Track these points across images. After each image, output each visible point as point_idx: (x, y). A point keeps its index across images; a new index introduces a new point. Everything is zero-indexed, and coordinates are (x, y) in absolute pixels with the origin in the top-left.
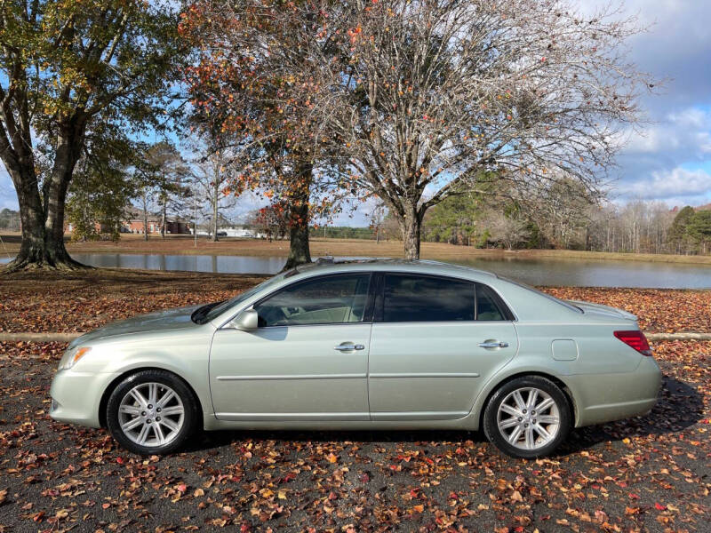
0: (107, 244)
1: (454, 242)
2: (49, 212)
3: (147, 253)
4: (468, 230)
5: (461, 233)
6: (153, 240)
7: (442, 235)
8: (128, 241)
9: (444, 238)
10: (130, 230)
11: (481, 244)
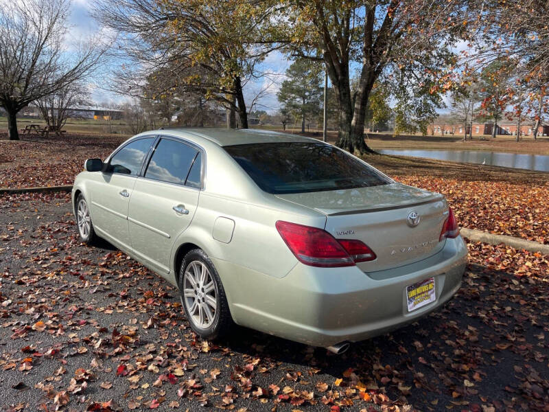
0: (482, 143)
2: (355, 114)
3: (516, 153)
6: (523, 141)
8: (500, 141)
10: (510, 133)
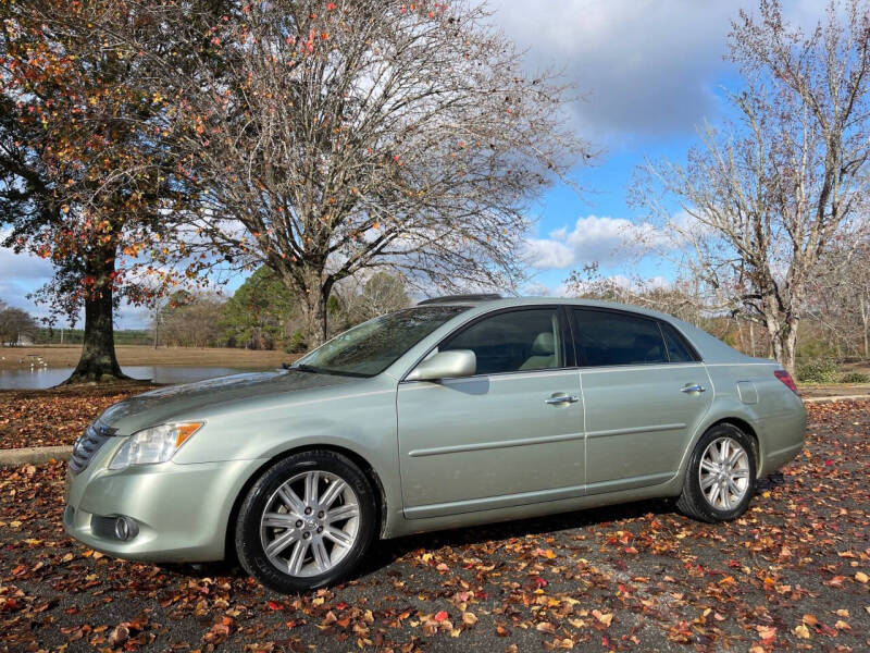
1: (253, 347)
4: (274, 331)
5: (263, 336)
7: (240, 338)
9: (242, 342)
11: (291, 347)
